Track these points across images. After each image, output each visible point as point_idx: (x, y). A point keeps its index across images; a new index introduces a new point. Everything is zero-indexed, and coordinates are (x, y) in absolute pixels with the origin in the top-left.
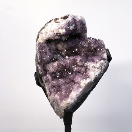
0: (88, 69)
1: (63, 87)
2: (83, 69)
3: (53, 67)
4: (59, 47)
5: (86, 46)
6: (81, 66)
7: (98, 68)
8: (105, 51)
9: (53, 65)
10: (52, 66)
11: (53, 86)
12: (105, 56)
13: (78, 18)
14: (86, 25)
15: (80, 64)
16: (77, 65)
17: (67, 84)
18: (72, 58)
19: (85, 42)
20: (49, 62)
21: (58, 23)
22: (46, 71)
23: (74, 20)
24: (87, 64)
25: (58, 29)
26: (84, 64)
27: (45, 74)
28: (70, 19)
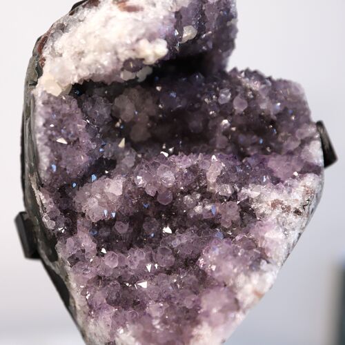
0: (252, 214)
2: (232, 212)
5: (239, 107)
6: (223, 200)
9: (102, 193)
10: (98, 196)
12: (315, 152)
14: (236, 17)
16: (207, 196)
17: (164, 275)
18: (184, 163)
19: (234, 94)
20: (84, 180)
24: (251, 192)
25: (138, 40)
26: (235, 193)
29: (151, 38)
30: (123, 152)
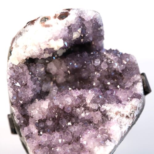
0: (107, 117)
2: (98, 116)
3: (41, 112)
4: (51, 69)
6: (94, 110)
7: (127, 117)
8: (138, 77)
10: (38, 109)
11: (40, 145)
12: (139, 89)
13: (89, 15)
14: (103, 26)
16: (87, 108)
17: (67, 145)
18: (76, 93)
19: (102, 61)
21: (47, 28)
22: (26, 117)
23: (81, 19)
24: (106, 107)
25: (49, 40)
26: (99, 108)
28: (72, 19)
29: (56, 39)
30: (52, 88)
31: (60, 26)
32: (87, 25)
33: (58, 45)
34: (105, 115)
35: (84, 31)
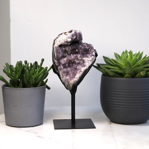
1: (70, 72)
2: (82, 62)
3: (64, 61)
4: (66, 49)
5: (83, 48)
6: (80, 60)
7: (90, 61)
8: (93, 51)
11: (64, 72)
12: (94, 54)
13: (78, 32)
14: (82, 35)
15: (80, 59)
16: (78, 60)
18: (75, 55)
19: (82, 46)
20: (61, 58)
21: (66, 35)
22: (60, 63)
23: (76, 33)
24: (84, 59)
25: (67, 39)
26: (82, 59)
27: (60, 65)
28: (73, 32)
29: (69, 38)
30: (67, 55)
31: (70, 35)
32: (77, 35)
33: (70, 40)
34: (84, 61)
35: (76, 36)
